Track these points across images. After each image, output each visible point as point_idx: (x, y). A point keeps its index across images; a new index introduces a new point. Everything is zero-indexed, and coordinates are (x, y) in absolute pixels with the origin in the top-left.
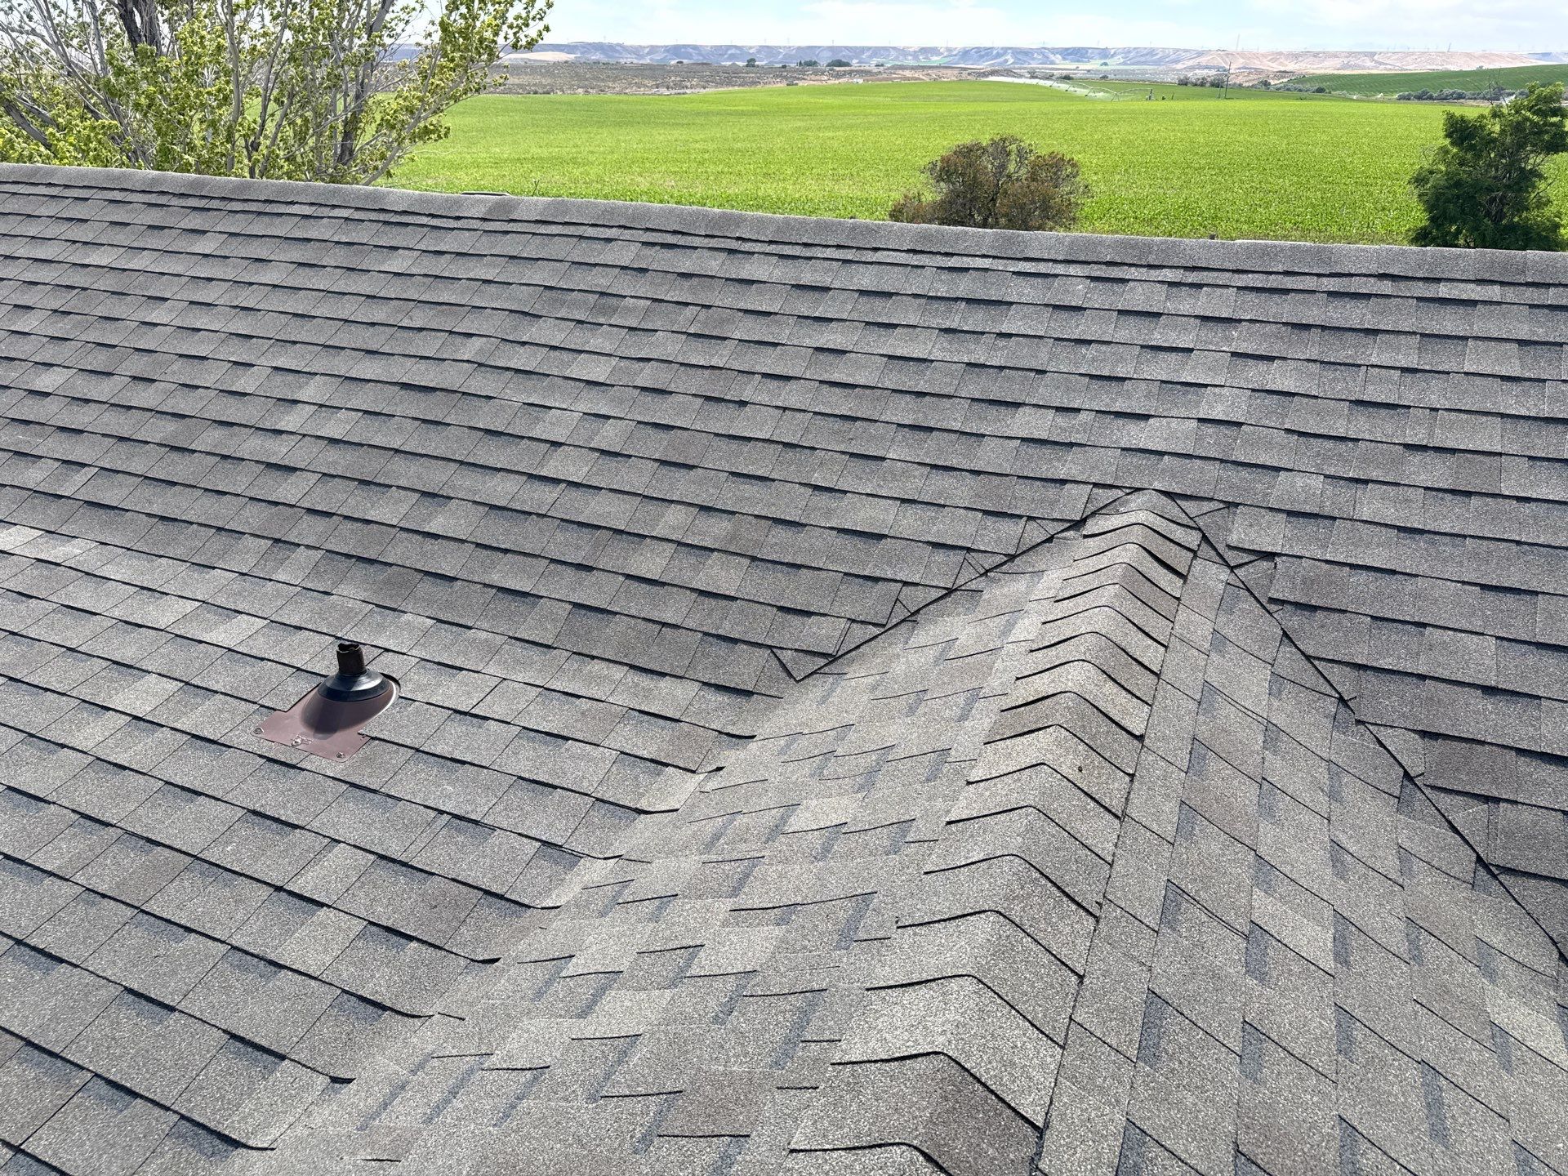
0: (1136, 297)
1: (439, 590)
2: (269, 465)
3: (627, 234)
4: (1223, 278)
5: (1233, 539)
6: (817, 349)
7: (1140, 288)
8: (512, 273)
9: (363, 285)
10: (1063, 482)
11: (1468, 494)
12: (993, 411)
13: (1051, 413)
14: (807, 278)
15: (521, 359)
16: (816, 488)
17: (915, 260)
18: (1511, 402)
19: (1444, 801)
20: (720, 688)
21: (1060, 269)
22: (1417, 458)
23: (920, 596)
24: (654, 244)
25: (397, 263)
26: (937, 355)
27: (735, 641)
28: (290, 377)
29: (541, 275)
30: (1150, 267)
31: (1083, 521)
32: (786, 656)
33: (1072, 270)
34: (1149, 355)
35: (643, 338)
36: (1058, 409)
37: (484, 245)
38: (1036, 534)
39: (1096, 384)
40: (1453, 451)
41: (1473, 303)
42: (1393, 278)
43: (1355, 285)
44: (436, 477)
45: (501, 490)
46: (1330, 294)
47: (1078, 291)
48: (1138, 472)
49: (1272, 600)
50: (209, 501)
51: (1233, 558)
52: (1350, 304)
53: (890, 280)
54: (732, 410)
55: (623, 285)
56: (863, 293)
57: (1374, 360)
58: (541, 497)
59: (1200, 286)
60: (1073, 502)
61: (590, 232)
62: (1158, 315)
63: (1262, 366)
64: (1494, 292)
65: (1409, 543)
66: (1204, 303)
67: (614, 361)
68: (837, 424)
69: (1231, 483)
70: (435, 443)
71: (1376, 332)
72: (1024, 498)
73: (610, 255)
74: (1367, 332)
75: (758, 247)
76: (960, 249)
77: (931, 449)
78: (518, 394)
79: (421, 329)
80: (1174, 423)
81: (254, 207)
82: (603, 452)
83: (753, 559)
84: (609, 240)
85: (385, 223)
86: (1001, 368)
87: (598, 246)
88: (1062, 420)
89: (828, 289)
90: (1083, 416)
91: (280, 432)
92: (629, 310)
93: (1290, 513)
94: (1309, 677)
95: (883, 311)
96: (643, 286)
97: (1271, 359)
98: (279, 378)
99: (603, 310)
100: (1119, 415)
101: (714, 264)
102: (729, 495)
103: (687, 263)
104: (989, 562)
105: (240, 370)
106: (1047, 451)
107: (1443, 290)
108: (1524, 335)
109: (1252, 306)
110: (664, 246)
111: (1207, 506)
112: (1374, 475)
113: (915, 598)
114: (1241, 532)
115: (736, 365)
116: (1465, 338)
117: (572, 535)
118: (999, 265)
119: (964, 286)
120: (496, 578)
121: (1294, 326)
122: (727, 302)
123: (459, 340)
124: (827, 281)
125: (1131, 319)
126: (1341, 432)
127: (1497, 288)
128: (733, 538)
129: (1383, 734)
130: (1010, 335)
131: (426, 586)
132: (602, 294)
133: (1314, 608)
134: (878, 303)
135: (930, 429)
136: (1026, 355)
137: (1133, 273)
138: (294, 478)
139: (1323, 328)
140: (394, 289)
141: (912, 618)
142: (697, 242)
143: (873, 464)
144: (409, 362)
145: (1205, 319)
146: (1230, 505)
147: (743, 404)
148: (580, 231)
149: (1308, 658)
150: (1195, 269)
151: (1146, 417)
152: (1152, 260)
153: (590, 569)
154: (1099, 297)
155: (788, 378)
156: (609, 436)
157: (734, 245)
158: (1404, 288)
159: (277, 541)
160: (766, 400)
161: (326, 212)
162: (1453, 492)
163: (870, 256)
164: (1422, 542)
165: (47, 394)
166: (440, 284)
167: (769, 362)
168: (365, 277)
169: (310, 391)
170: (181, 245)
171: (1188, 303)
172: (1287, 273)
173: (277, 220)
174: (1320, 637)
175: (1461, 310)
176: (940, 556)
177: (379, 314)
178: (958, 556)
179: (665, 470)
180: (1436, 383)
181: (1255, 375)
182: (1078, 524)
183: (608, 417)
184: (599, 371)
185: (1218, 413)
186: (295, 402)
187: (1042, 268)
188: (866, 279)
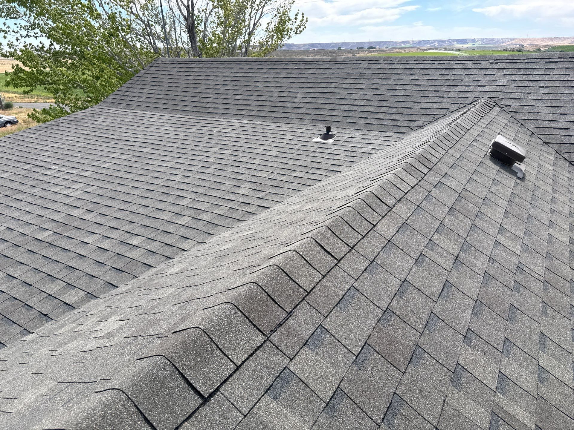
0: (483, 66)
1: (337, 123)
2: (294, 107)
3: (365, 62)
4: (502, 61)
5: (502, 103)
6: (412, 79)
7: (484, 64)
8: (339, 71)
9: (305, 76)
10: (468, 97)
11: (551, 93)
12: (452, 87)
13: (465, 87)
14: (408, 67)
15: (344, 86)
16: (414, 102)
17: (432, 62)
18: (562, 78)
19: (539, 136)
20: (398, 133)
21: (466, 62)
22: (541, 89)
23: (438, 116)
24: (371, 63)
25: (311, 71)
26: (439, 78)
27: (400, 126)
28: (293, 93)
29: (346, 71)
30: (486, 60)
31: (472, 103)
32: (412, 127)
33: (468, 62)
34: (486, 76)
35: (372, 80)
36: (466, 86)
37: (331, 66)
38: (462, 106)
39: (474, 81)
40: (549, 87)
41: (557, 62)
42: (540, 59)
43: (531, 61)
44: (332, 107)
45: (346, 108)
46: (526, 62)
47: (470, 66)
48: (482, 94)
49: (509, 112)
50: (283, 114)
51: (502, 106)
52: (530, 64)
53: (427, 66)
54: (394, 91)
55: (365, 71)
56: (421, 69)
57: (534, 73)
58: (355, 108)
59: (497, 63)
60: (470, 100)
61: (356, 62)
62: (488, 69)
63: (510, 76)
64: (562, 60)
65: (537, 102)
66: (498, 66)
67: (366, 85)
68: (418, 92)
69: (502, 95)
70: (329, 101)
71: (535, 69)
72: (460, 100)
73: (361, 66)
74: (533, 69)
75: (396, 62)
76: (443, 60)
77: (439, 94)
78: (345, 92)
79: (320, 83)
80: (491, 87)
81: (273, 63)
82: (366, 100)
83: (402, 114)
84: (361, 63)
85: (306, 64)
86: (453, 80)
87: (358, 64)
88: (467, 88)
89: (413, 69)
90: (471, 87)
91: (295, 102)
92: (367, 76)
93: (514, 99)
94: (516, 122)
95: (426, 72)
96: (370, 71)
97: (512, 75)
98: (291, 93)
99: (361, 76)
100: (479, 86)
101: (386, 66)
102: (395, 105)
103: (380, 66)
104: (452, 110)
105: (281, 93)
106: (464, 93)
107: (551, 60)
108: (567, 67)
109: (509, 66)
110: (373, 63)
111: (497, 99)
112: (532, 92)
113: (437, 117)
114: (503, 102)
115: (394, 83)
116: (554, 68)
117: (362, 113)
118: (452, 62)
119: (444, 66)
120: (348, 121)
121: (518, 69)
122: (390, 72)
123: (329, 84)
124: (413, 67)
125: (482, 70)
126: (526, 86)
127: (563, 59)
128: (398, 111)
129: (529, 128)
130: (455, 74)
131: (335, 123)
132: (361, 73)
133: (518, 112)
134: (425, 70)
135: (439, 91)
136: (458, 77)
137: (483, 62)
138: (301, 109)
139: (524, 69)
140: (312, 76)
141: (437, 120)
142: (381, 62)
143: (427, 98)
144: (320, 89)
145: (498, 69)
146: (502, 98)
147: (396, 90)
148: (353, 62)
149: (516, 119)
150: (496, 60)
151: (485, 86)
152: (487, 59)
153: (368, 118)
154: (475, 66)
155: (406, 85)
156: (367, 97)
157: (390, 62)
158: (542, 60)
159: (301, 119)
160: (401, 88)
161: (291, 63)
162: (548, 93)
163: (422, 62)
164: (540, 101)
165: (239, 99)
166: (322, 74)
167: (401, 82)
168: (304, 74)
169: (299, 95)
170: (258, 71)
171: (494, 66)
172: (517, 59)
173: (280, 65)
174: (518, 116)
175: (554, 63)
176: (442, 110)
177: (310, 81)
178: (446, 110)
179: (380, 102)
180: (547, 76)
181: (508, 77)
182: (470, 104)
183: (366, 94)
184: (363, 87)
185: (500, 84)
186: (296, 97)
187: (462, 62)
188: (422, 66)
